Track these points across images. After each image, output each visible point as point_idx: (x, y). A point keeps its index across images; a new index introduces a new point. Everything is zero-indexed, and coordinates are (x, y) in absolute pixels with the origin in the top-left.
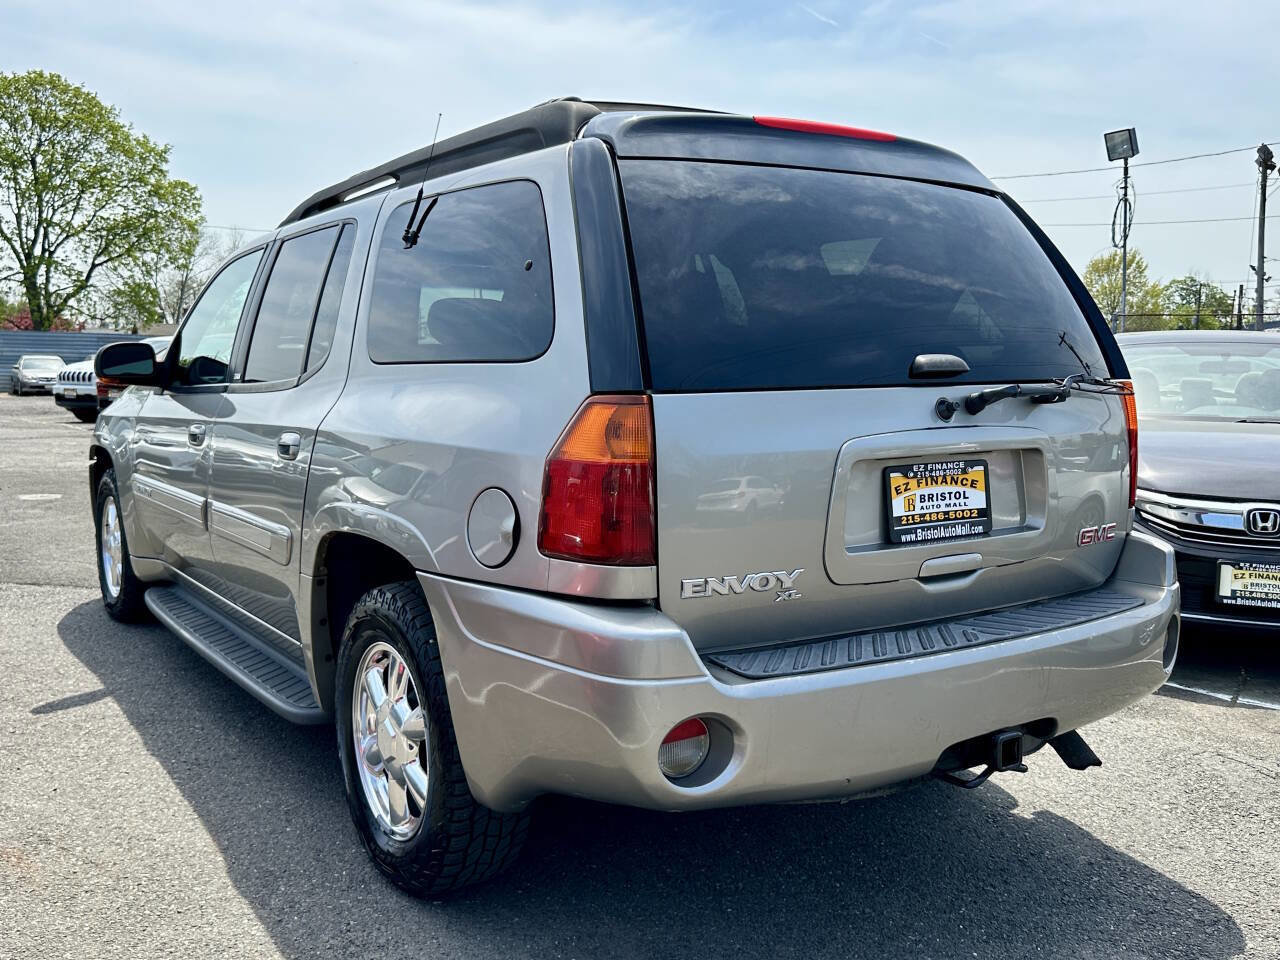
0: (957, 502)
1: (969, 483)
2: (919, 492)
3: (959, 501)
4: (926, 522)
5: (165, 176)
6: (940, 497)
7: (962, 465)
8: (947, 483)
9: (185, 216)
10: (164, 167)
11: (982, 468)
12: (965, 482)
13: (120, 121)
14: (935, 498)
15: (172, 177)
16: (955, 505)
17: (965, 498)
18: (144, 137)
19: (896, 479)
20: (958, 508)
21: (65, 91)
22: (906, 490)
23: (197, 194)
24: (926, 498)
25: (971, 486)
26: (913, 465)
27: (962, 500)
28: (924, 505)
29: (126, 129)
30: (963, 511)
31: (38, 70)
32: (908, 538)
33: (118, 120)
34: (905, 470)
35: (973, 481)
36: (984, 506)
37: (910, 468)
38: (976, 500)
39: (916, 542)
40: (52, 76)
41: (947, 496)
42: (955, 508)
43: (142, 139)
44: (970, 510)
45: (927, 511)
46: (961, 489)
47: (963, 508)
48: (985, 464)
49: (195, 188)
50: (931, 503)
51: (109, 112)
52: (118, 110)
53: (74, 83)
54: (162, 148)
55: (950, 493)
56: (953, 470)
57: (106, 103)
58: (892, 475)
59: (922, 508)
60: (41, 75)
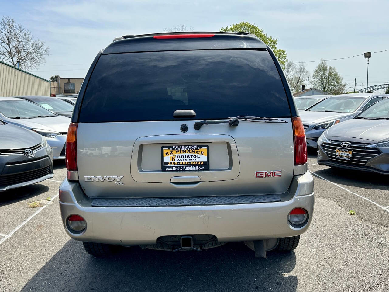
0: (195, 159)
1: (200, 153)
2: (177, 155)
3: (196, 158)
4: (181, 165)
5: (276, 49)
6: (187, 157)
7: (195, 147)
8: (190, 152)
9: (282, 60)
10: (276, 46)
11: (206, 148)
12: (198, 152)
13: (264, 33)
14: (184, 157)
15: (278, 49)
16: (194, 160)
17: (198, 157)
18: (270, 37)
19: (166, 150)
20: (195, 161)
21: (249, 27)
22: (171, 154)
23: (285, 53)
24: (181, 157)
25: (201, 154)
26: (173, 146)
27: (197, 158)
28: (180, 159)
29: (265, 36)
30: (197, 162)
31: (242, 22)
32: (169, 169)
33: (263, 33)
34: (169, 147)
35: (202, 152)
36: (206, 160)
37: (172, 147)
38: (203, 158)
39: (172, 171)
40: (246, 23)
41: (190, 157)
42: (194, 161)
43: (269, 38)
44: (200, 162)
45: (181, 161)
46: (197, 155)
47: (198, 161)
48: (207, 147)
49: (285, 51)
50: (183, 159)
51: (261, 31)
52: (263, 30)
53: (252, 24)
54: (275, 40)
55: (192, 156)
56: (191, 148)
57: (260, 29)
58: (164, 149)
59: (179, 160)
60: (243, 23)
